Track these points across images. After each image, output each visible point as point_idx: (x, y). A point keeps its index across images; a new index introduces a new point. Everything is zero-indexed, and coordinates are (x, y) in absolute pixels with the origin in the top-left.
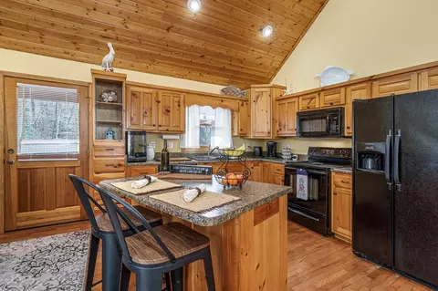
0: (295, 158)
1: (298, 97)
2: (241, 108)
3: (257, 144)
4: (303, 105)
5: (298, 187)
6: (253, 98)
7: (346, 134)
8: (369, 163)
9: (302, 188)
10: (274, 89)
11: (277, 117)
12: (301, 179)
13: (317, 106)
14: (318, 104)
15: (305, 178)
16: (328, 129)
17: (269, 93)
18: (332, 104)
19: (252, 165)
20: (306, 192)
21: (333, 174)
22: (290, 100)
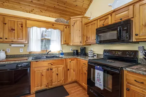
0: (95, 56)
1: (97, 20)
2: (65, 29)
3: (75, 48)
4: (100, 24)
5: (96, 78)
6: (72, 24)
7: (134, 40)
9: (99, 80)
10: (83, 19)
11: (85, 34)
12: (98, 73)
13: (110, 23)
15: (101, 73)
17: (81, 20)
18: (121, 19)
19: (70, 60)
20: (102, 83)
21: (125, 72)
22: (92, 23)
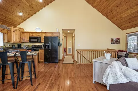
4: (31, 35)
6: (13, 30)
7: (41, 42)
8: (47, 47)
10: (21, 29)
11: (22, 37)
14: (35, 35)
16: (38, 41)
17: (19, 30)
18: (38, 36)
22: (26, 33)
